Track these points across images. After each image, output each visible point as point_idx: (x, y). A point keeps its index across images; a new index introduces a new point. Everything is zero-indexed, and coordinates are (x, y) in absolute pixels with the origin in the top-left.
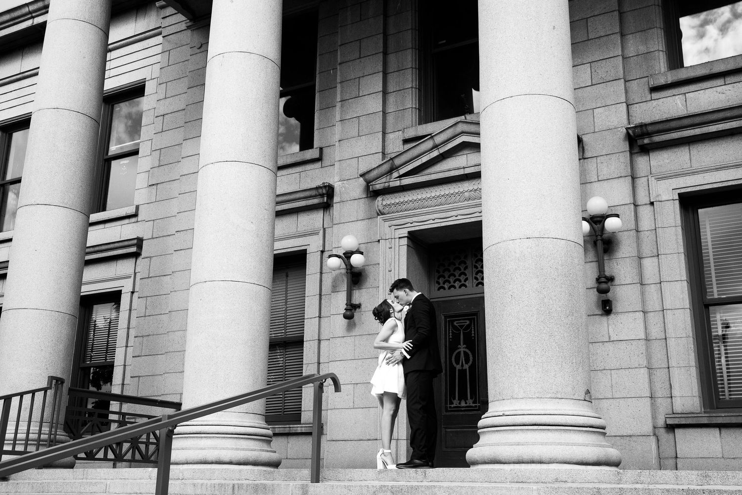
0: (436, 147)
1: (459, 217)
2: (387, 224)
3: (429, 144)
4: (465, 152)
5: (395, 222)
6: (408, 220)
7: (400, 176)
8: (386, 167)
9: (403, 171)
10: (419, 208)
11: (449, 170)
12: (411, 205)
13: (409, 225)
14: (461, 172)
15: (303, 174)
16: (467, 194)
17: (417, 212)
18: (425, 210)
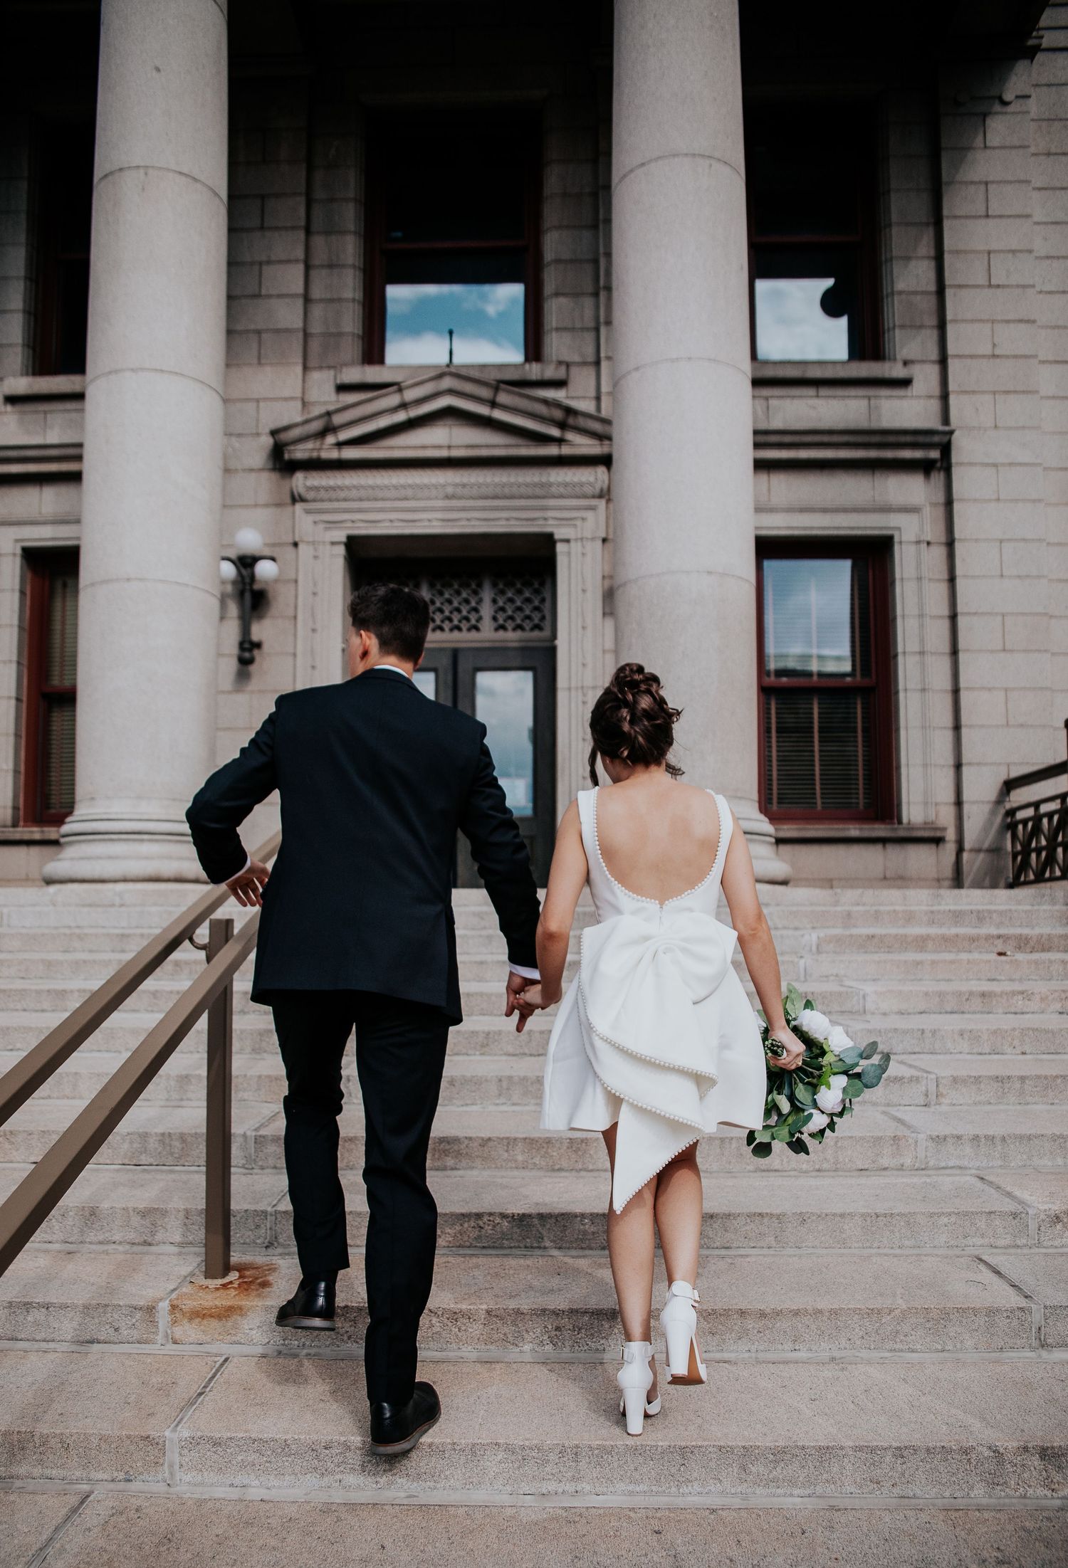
0: (404, 406)
1: (435, 523)
2: (311, 518)
3: (394, 400)
4: (449, 422)
5: (325, 517)
6: (348, 516)
7: (340, 445)
8: (316, 426)
9: (344, 435)
10: (368, 499)
11: (424, 447)
12: (354, 493)
13: (349, 525)
14: (444, 453)
16: (450, 490)
17: (365, 505)
18: (379, 504)
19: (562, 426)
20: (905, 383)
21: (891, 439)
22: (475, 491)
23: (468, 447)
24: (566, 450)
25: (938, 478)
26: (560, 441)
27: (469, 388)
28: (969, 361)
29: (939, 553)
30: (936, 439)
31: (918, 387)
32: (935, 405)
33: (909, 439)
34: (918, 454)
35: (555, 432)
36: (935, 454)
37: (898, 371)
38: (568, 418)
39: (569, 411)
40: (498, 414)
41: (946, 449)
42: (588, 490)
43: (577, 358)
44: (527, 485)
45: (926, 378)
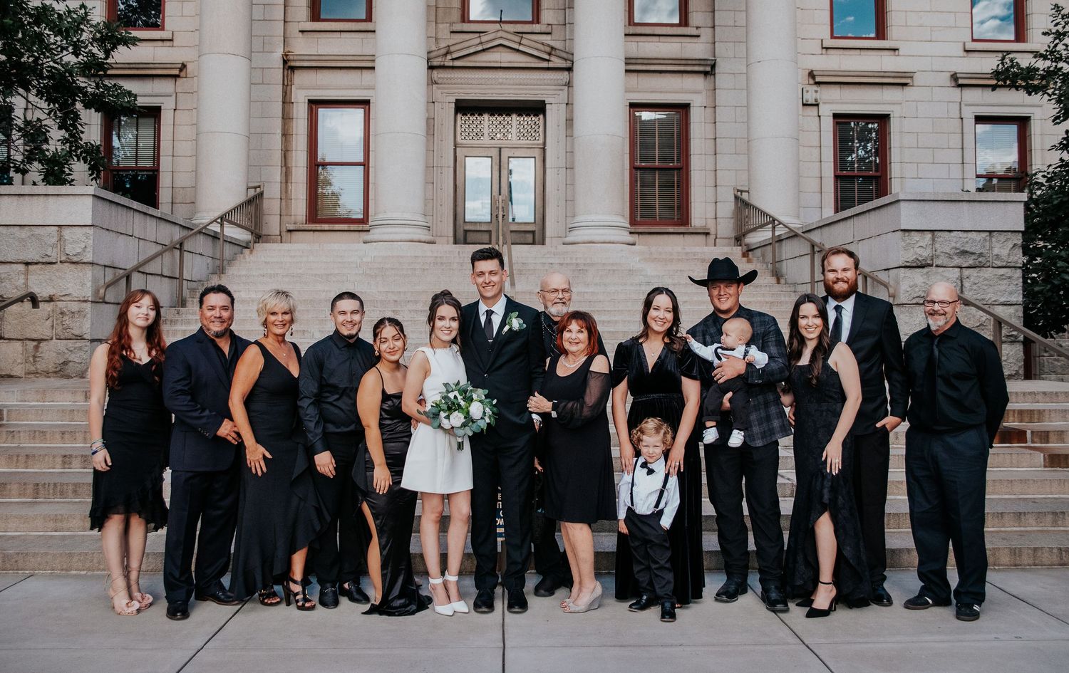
0: (481, 43)
1: (494, 95)
2: (440, 91)
3: (477, 41)
4: (501, 49)
5: (446, 91)
6: (456, 91)
7: (453, 59)
8: (443, 51)
9: (455, 56)
10: (465, 84)
11: (490, 62)
12: (459, 81)
13: (457, 94)
14: (499, 65)
15: (365, 41)
16: (500, 80)
17: (464, 86)
18: (470, 86)
19: (550, 54)
20: (698, 36)
21: (690, 62)
22: (512, 82)
23: (510, 62)
24: (551, 65)
25: (710, 78)
26: (548, 61)
27: (510, 36)
28: (724, 28)
29: (709, 110)
30: (709, 63)
31: (702, 39)
32: (709, 46)
33: (697, 62)
34: (701, 69)
35: (546, 57)
36: (708, 69)
37: (694, 32)
38: (552, 50)
39: (552, 48)
40: (522, 48)
41: (713, 67)
42: (560, 82)
43: (556, 23)
44: (534, 79)
45: (706, 34)
